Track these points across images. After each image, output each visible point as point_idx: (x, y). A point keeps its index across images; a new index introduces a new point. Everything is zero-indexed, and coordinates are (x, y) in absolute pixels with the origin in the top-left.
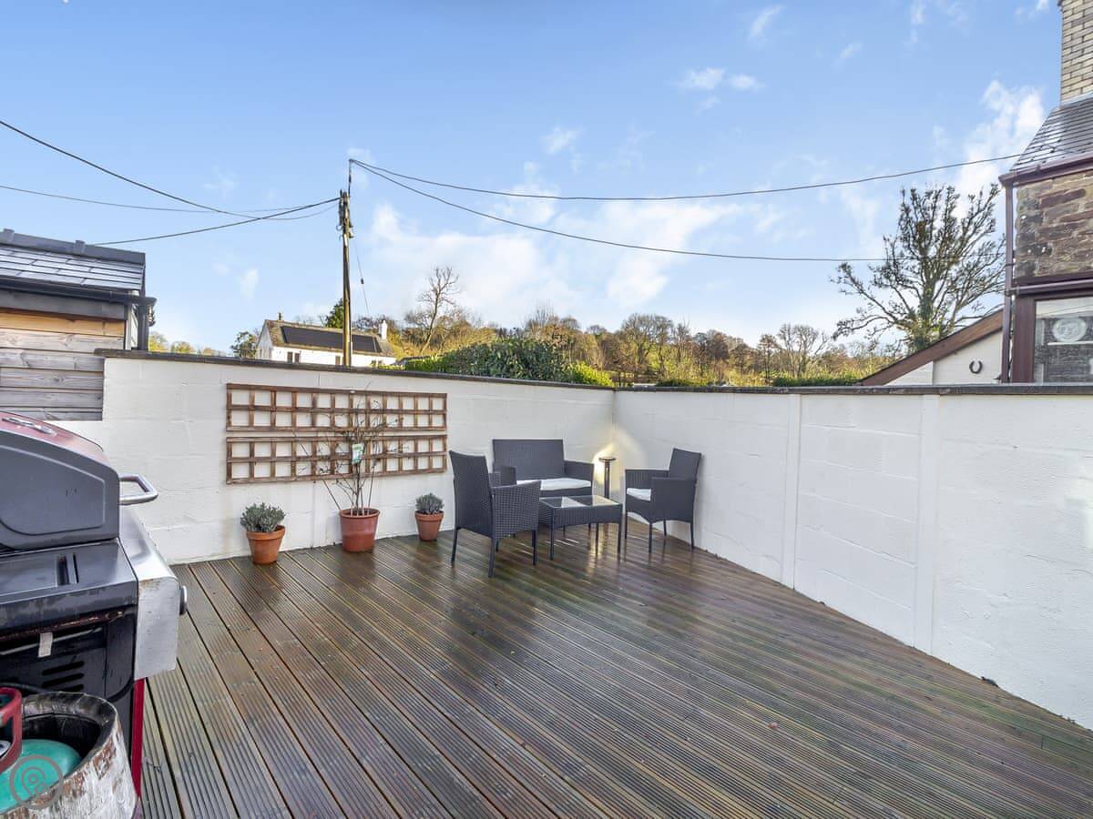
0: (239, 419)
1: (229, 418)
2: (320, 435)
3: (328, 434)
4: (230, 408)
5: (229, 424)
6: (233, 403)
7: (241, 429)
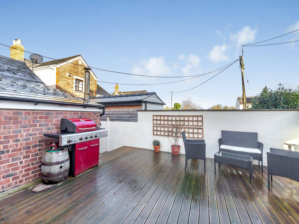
0: (155, 122)
1: (153, 122)
2: (169, 126)
3: (171, 126)
4: (154, 120)
5: (153, 123)
6: (154, 119)
7: (155, 124)
